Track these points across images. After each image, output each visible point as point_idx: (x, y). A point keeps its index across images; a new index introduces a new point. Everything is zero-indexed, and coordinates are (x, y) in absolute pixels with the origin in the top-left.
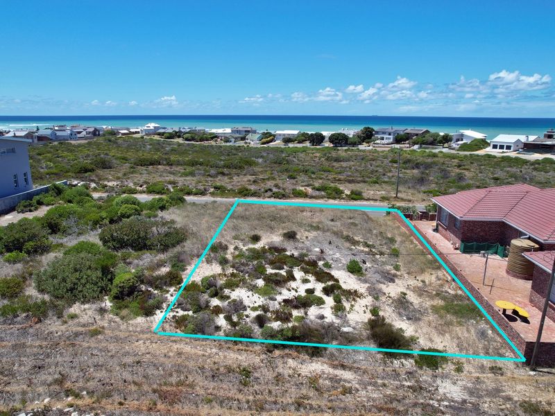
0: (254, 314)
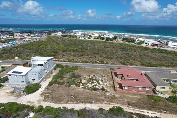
0: (90, 87)
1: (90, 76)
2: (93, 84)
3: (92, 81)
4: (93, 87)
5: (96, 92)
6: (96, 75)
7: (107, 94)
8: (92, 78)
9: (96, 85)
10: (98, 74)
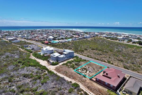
1: (86, 67)
2: (82, 71)
3: (83, 70)
4: (80, 72)
5: (79, 75)
6: (91, 68)
7: (84, 78)
8: (86, 68)
9: (84, 72)
10: (92, 67)
